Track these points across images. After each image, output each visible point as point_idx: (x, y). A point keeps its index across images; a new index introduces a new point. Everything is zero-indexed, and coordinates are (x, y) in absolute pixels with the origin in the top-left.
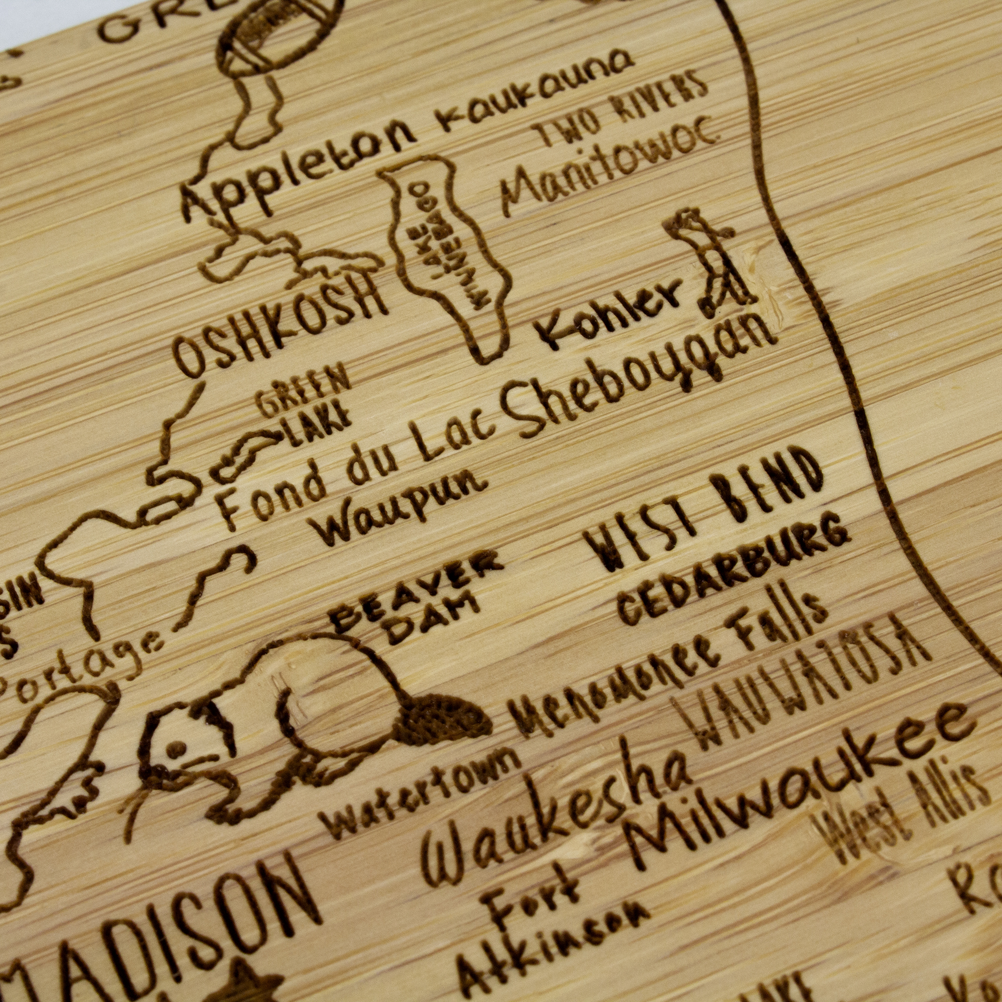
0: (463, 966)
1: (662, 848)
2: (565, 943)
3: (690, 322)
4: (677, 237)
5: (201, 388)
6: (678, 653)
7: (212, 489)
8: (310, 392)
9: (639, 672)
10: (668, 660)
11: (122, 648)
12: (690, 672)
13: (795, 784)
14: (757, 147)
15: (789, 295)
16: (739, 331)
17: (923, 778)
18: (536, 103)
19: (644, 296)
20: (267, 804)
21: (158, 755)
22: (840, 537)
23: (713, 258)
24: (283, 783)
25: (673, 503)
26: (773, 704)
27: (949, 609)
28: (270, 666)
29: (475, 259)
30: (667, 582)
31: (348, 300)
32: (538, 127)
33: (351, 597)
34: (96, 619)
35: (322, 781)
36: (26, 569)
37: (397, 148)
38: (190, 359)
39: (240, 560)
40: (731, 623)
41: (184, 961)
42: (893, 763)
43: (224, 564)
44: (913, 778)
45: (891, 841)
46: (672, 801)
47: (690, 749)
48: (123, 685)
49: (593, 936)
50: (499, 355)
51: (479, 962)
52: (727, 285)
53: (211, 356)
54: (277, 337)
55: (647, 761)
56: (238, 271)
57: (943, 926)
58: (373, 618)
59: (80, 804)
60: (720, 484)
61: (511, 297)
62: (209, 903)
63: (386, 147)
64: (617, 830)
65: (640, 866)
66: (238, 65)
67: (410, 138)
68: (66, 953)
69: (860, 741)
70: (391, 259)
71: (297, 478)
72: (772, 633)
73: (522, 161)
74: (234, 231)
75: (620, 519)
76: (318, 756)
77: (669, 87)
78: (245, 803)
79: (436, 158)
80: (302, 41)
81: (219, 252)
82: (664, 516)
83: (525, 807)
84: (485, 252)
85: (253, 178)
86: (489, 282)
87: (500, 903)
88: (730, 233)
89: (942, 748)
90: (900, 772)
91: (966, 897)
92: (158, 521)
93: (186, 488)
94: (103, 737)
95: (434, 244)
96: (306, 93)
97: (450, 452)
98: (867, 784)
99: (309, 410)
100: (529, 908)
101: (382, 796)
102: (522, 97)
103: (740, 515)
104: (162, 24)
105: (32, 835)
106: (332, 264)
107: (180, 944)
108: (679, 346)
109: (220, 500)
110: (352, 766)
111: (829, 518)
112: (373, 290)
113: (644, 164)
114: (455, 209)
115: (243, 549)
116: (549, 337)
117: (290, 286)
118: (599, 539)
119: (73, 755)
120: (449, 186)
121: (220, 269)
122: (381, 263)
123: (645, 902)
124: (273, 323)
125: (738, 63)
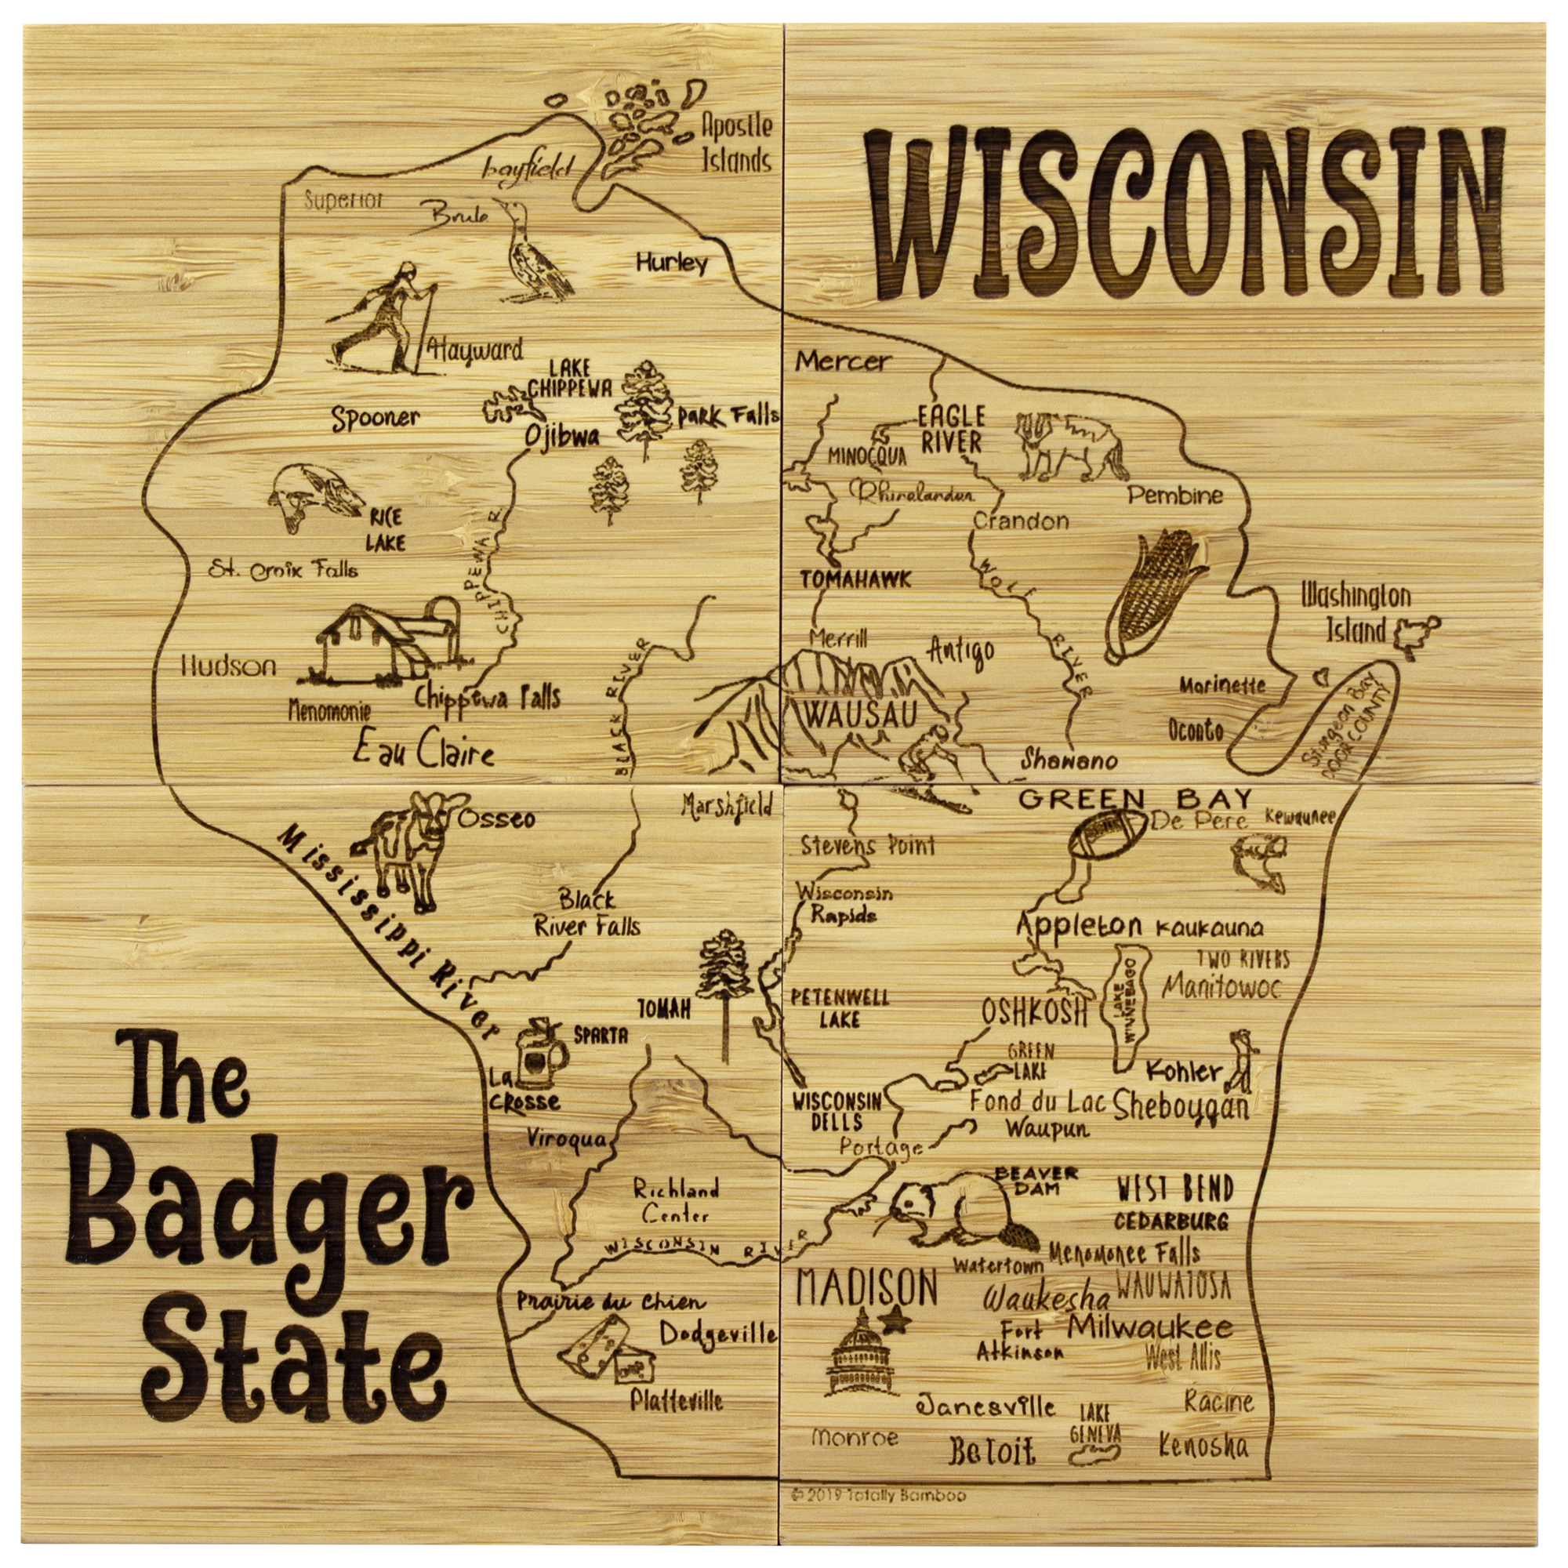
0: (982, 1345)
1: (1081, 1331)
2: (1026, 1353)
3: (1216, 1092)
4: (1233, 1042)
5: (988, 1029)
6: (1130, 1250)
7: (972, 1085)
8: (1034, 1054)
9: (1110, 1251)
10: (1125, 1252)
11: (905, 1146)
12: (1131, 1261)
13: (1147, 1328)
14: (1295, 1007)
15: (1266, 1097)
16: (1235, 1106)
17: (1199, 1348)
18: (1207, 936)
19: (1203, 1068)
20: (935, 1244)
21: (900, 1203)
22: (1223, 1226)
23: (1244, 1060)
24: (945, 1237)
25: (1163, 1178)
26: (1156, 1290)
27: (1250, 1279)
28: (962, 1182)
29: (1137, 1015)
30: (1142, 1215)
31: (1071, 1012)
32: (1200, 951)
33: (1008, 1165)
34: (899, 1127)
35: (961, 1243)
36: (879, 1090)
37: (1131, 934)
38: (989, 1011)
39: (970, 1126)
40: (1158, 1246)
41: (876, 1297)
42: (1190, 1336)
43: (962, 1125)
44: (1195, 1345)
45: (1171, 1368)
46: (1096, 1314)
47: (1114, 1295)
48: (898, 1164)
49: (1038, 1356)
50: (1124, 1071)
51: (989, 1348)
52: (1242, 1078)
53: (999, 1014)
54: (1033, 1016)
55: (1095, 1293)
56: (1029, 973)
57: (1173, 1410)
58: (1013, 1178)
59: (861, 1210)
60: (1187, 1178)
61: (1143, 1043)
62: (896, 1277)
63: (1126, 932)
64: (1068, 1317)
65: (1070, 1335)
66: (1078, 849)
67: (1139, 932)
68: (832, 1274)
69: (1182, 1321)
70: (1100, 998)
71: (1010, 1095)
72: (1173, 1258)
73: (1184, 968)
74: (1036, 947)
75: (1137, 1176)
76: (964, 1232)
77: (1272, 956)
78: (927, 1240)
79: (1145, 948)
80: (1114, 849)
81: (1024, 959)
82: (1156, 1184)
83: (1036, 1291)
84: (1144, 1011)
85: (1058, 921)
86: (1138, 1030)
87: (1008, 1327)
88: (1257, 1051)
89: (1213, 1338)
90: (1191, 1341)
91: (1188, 1402)
92: (943, 1090)
93: (961, 1079)
94: (881, 1185)
95: (1123, 998)
96: (1104, 882)
97: (1081, 1112)
98: (1176, 1340)
99: (1030, 1063)
100: (1019, 1333)
101: (982, 1261)
102: (1202, 930)
103: (1188, 1198)
104: (1052, 806)
105: (837, 1216)
106: (1074, 988)
107: (878, 1288)
108: (1205, 1102)
109: (973, 1091)
110: (977, 1242)
111: (1224, 1215)
112: (1085, 1010)
113: (1239, 996)
114: (1141, 980)
115: (973, 1121)
116: (1151, 1072)
117: (1050, 991)
118: (1124, 1183)
119: (866, 1189)
120: (1145, 967)
121: (1023, 968)
122: (1095, 996)
123: (1064, 1352)
124: (1033, 1008)
125: (1311, 956)
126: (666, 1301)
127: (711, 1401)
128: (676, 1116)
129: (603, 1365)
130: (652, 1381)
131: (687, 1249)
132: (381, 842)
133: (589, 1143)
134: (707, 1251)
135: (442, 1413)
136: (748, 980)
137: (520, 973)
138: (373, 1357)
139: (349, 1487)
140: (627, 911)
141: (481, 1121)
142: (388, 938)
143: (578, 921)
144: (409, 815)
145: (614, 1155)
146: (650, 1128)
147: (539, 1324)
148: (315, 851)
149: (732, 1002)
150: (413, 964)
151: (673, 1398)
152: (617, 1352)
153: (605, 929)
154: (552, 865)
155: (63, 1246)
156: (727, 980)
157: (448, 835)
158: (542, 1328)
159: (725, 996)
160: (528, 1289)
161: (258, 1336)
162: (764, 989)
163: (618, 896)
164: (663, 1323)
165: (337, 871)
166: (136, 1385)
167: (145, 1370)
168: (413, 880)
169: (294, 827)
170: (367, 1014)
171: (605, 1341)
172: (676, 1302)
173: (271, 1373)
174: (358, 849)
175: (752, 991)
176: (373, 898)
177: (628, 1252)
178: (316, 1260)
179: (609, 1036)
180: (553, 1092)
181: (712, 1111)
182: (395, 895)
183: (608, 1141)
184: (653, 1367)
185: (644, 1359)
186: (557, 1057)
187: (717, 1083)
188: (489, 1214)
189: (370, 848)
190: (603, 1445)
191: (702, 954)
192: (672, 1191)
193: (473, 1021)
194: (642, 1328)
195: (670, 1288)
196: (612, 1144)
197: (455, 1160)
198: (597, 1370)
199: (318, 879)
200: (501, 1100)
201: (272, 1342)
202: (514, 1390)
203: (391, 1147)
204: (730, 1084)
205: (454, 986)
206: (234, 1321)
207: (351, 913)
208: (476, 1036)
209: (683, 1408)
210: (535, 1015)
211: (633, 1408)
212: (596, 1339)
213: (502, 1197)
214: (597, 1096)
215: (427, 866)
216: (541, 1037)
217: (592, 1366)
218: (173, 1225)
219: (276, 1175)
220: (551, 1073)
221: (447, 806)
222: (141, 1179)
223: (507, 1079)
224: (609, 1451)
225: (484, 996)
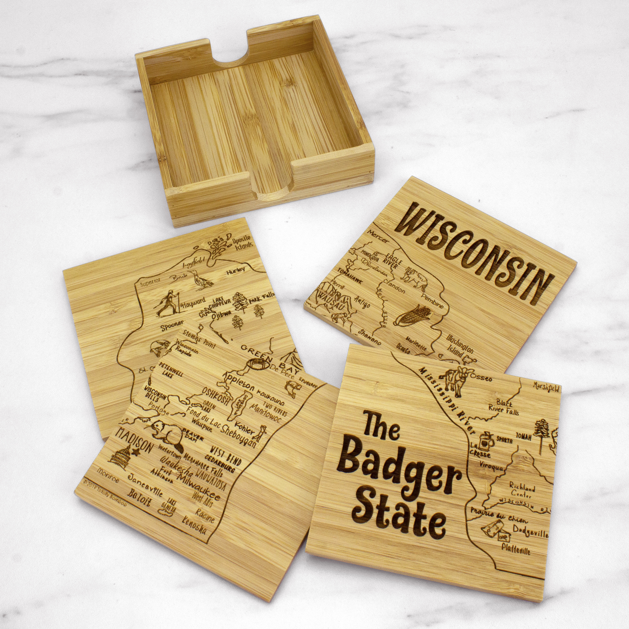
21: (155, 424)
24: (161, 438)
28: (173, 427)
35: (164, 442)
76: (167, 439)
78: (156, 436)
110: (168, 443)
126: (516, 519)
127: (527, 552)
128: (524, 466)
129: (495, 534)
130: (509, 542)
131: (524, 505)
132: (448, 377)
133: (498, 469)
134: (530, 507)
135: (443, 538)
136: (548, 434)
137: (483, 419)
138: (425, 517)
139: (411, 555)
140: (516, 409)
141: (467, 456)
142: (446, 402)
143: (501, 408)
144: (457, 372)
145: (505, 474)
146: (516, 469)
147: (477, 518)
148: (429, 375)
149: (543, 439)
150: (452, 410)
151: (515, 548)
152: (499, 531)
153: (509, 412)
154: (496, 392)
155: (337, 466)
156: (543, 433)
157: (467, 379)
158: (478, 519)
159: (542, 437)
160: (475, 507)
161: (391, 503)
162: (553, 437)
163: (514, 404)
164: (514, 525)
165: (434, 382)
166: (350, 510)
167: (354, 506)
168: (456, 388)
169: (424, 368)
170: (437, 420)
171: (496, 527)
172: (519, 520)
173: (393, 515)
174: (441, 377)
175: (549, 437)
176: (444, 390)
177: (506, 502)
178: (412, 486)
179: (507, 441)
180: (489, 452)
181: (535, 467)
182: (450, 391)
183: (503, 469)
184: (510, 538)
185: (508, 535)
186: (491, 443)
187: (537, 460)
188: (466, 483)
189: (445, 378)
190: (492, 558)
191: (536, 424)
192: (521, 488)
193: (468, 429)
194: (508, 526)
195: (518, 515)
196: (505, 471)
197: (458, 465)
198: (492, 535)
199: (429, 383)
200: (473, 452)
201: (394, 506)
202: (467, 536)
203: (439, 458)
204: (541, 461)
205: (463, 419)
206: (384, 498)
207: (437, 394)
208: (468, 433)
209: (518, 552)
210: (486, 431)
211: (502, 549)
212: (493, 526)
213: (470, 479)
214: (501, 456)
215: (460, 386)
216: (487, 437)
217: (491, 534)
218: (370, 467)
219: (404, 459)
220: (489, 447)
221: (468, 372)
222: (364, 452)
223: (476, 446)
224: (493, 560)
225: (472, 423)
